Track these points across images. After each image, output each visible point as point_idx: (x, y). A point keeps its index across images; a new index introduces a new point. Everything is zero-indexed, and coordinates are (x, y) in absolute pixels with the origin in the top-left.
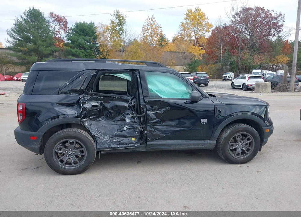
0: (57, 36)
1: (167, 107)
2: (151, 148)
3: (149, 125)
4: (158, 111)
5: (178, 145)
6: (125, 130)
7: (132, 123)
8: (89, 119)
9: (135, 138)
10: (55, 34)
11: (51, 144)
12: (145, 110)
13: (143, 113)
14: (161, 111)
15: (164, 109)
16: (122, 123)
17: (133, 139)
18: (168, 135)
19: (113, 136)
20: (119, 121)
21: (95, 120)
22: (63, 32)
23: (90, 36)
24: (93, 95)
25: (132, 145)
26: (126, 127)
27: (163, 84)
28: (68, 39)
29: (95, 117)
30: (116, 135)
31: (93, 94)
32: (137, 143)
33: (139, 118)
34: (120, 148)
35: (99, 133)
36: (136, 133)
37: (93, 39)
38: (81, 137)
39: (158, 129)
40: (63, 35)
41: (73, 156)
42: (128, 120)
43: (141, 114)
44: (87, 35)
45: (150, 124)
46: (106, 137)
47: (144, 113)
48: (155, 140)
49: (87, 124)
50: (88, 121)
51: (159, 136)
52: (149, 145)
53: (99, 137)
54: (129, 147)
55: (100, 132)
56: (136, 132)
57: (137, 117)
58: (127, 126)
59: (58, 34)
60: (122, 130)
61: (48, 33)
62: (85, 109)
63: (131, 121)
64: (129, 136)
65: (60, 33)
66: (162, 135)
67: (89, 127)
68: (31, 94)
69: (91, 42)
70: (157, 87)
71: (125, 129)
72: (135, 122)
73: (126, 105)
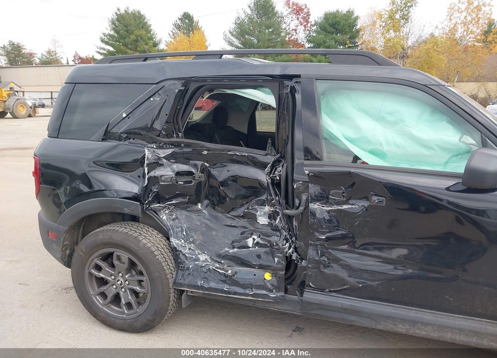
0: (292, 38)
1: (375, 198)
2: (316, 312)
3: (311, 245)
4: (345, 207)
5: (404, 321)
6: (250, 244)
7: (269, 230)
8: (169, 204)
9: (273, 274)
10: (289, 34)
11: (81, 256)
12: (304, 197)
13: (298, 208)
14: (355, 206)
15: (366, 204)
16: (248, 225)
17: (268, 276)
18: (370, 286)
19: (219, 256)
20: (243, 217)
21: (185, 209)
22: (302, 31)
23: (346, 33)
24: (183, 145)
25: (264, 292)
26: (254, 239)
27: (379, 118)
28: (309, 41)
29: (184, 200)
30: (226, 257)
31: (183, 142)
32: (278, 289)
33: (289, 218)
34: (229, 293)
35: (190, 242)
36: (276, 259)
37: (350, 38)
38: (137, 249)
39: (341, 260)
40: (301, 36)
41: (125, 290)
42: (263, 220)
43: (293, 207)
44: (339, 33)
45: (318, 243)
46: (202, 257)
47: (301, 208)
48: (330, 291)
49: (165, 218)
50: (169, 208)
51: (343, 282)
52: (310, 303)
53: (184, 255)
54: (251, 295)
55: (191, 239)
56: (277, 257)
57: (283, 214)
58: (255, 237)
59: (295, 34)
60: (241, 244)
61: (279, 35)
62: (154, 180)
63: (270, 225)
64: (256, 265)
65: (298, 31)
66: (353, 281)
67: (169, 223)
68: (57, 137)
69: (346, 44)
70: (357, 128)
71: (250, 242)
72: (276, 229)
73: (262, 176)
